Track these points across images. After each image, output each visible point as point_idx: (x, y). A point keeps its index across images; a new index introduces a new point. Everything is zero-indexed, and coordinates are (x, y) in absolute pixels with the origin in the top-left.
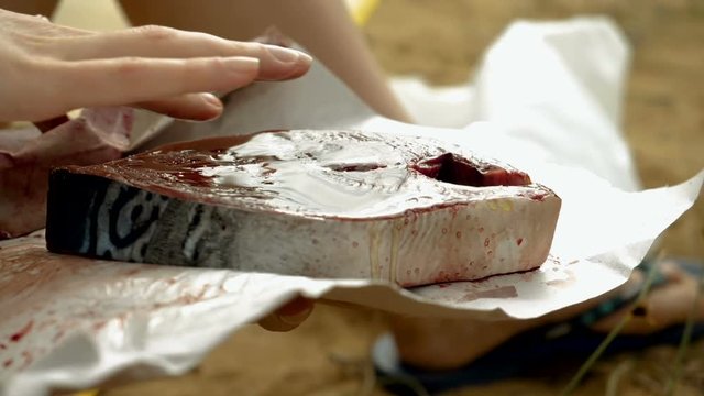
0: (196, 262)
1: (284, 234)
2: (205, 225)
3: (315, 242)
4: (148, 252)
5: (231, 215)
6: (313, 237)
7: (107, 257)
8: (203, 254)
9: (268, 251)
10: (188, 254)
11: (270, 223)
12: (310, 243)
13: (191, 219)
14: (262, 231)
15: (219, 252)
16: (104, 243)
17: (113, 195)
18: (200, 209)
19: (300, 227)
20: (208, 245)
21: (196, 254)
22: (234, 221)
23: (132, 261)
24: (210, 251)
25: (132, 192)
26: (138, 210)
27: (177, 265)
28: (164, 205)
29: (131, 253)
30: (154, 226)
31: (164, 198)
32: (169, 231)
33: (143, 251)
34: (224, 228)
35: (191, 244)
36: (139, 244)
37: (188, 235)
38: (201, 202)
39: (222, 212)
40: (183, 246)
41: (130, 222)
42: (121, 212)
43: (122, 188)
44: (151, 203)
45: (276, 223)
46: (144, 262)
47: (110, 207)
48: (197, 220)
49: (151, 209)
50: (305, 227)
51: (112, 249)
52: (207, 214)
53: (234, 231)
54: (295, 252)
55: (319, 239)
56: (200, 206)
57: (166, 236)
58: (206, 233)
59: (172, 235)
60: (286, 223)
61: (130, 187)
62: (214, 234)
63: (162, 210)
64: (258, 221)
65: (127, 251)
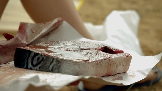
0: (52, 71)
1: (72, 65)
2: (54, 63)
3: (79, 67)
4: (41, 68)
5: (61, 60)
6: (79, 66)
7: (31, 69)
8: (54, 69)
9: (69, 69)
10: (50, 69)
11: (69, 62)
12: (78, 68)
13: (51, 61)
14: (68, 64)
15: (57, 69)
16: (30, 65)
17: (32, 55)
18: (53, 59)
19: (76, 64)
20: (55, 67)
21: (52, 69)
22: (61, 62)
23: (37, 70)
24: (55, 69)
25: (37, 54)
26: (38, 59)
27: (48, 72)
28: (45, 58)
29: (37, 68)
30: (42, 62)
31: (45, 56)
32: (46, 64)
33: (40, 68)
34: (59, 63)
35: (51, 67)
36: (39, 66)
37: (50, 65)
38: (54, 57)
39: (58, 60)
40: (49, 67)
41: (36, 61)
42: (34, 59)
43: (35, 53)
44: (42, 57)
45: (71, 63)
46: (40, 70)
47: (32, 57)
48: (53, 61)
49: (42, 58)
50: (77, 64)
51: (32, 67)
52: (55, 60)
53: (61, 64)
54: (75, 69)
55: (80, 66)
56: (54, 58)
57: (45, 65)
58: (55, 65)
59: (46, 65)
60: (73, 63)
61: (37, 53)
62: (57, 65)
63: (44, 59)
64: (66, 62)
65: (36, 68)
